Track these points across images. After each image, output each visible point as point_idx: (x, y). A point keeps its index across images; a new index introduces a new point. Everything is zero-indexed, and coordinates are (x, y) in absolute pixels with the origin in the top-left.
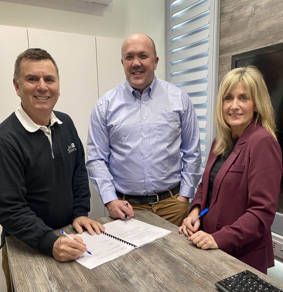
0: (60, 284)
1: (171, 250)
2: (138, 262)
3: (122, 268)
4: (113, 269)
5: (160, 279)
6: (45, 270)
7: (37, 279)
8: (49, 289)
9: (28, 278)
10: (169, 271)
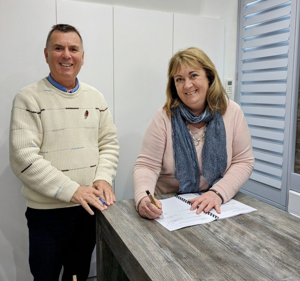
0: (174, 252)
1: (274, 227)
2: (244, 237)
3: (230, 241)
4: (221, 242)
5: (276, 254)
6: (152, 238)
7: (148, 246)
8: (165, 256)
9: (139, 245)
10: (283, 248)
